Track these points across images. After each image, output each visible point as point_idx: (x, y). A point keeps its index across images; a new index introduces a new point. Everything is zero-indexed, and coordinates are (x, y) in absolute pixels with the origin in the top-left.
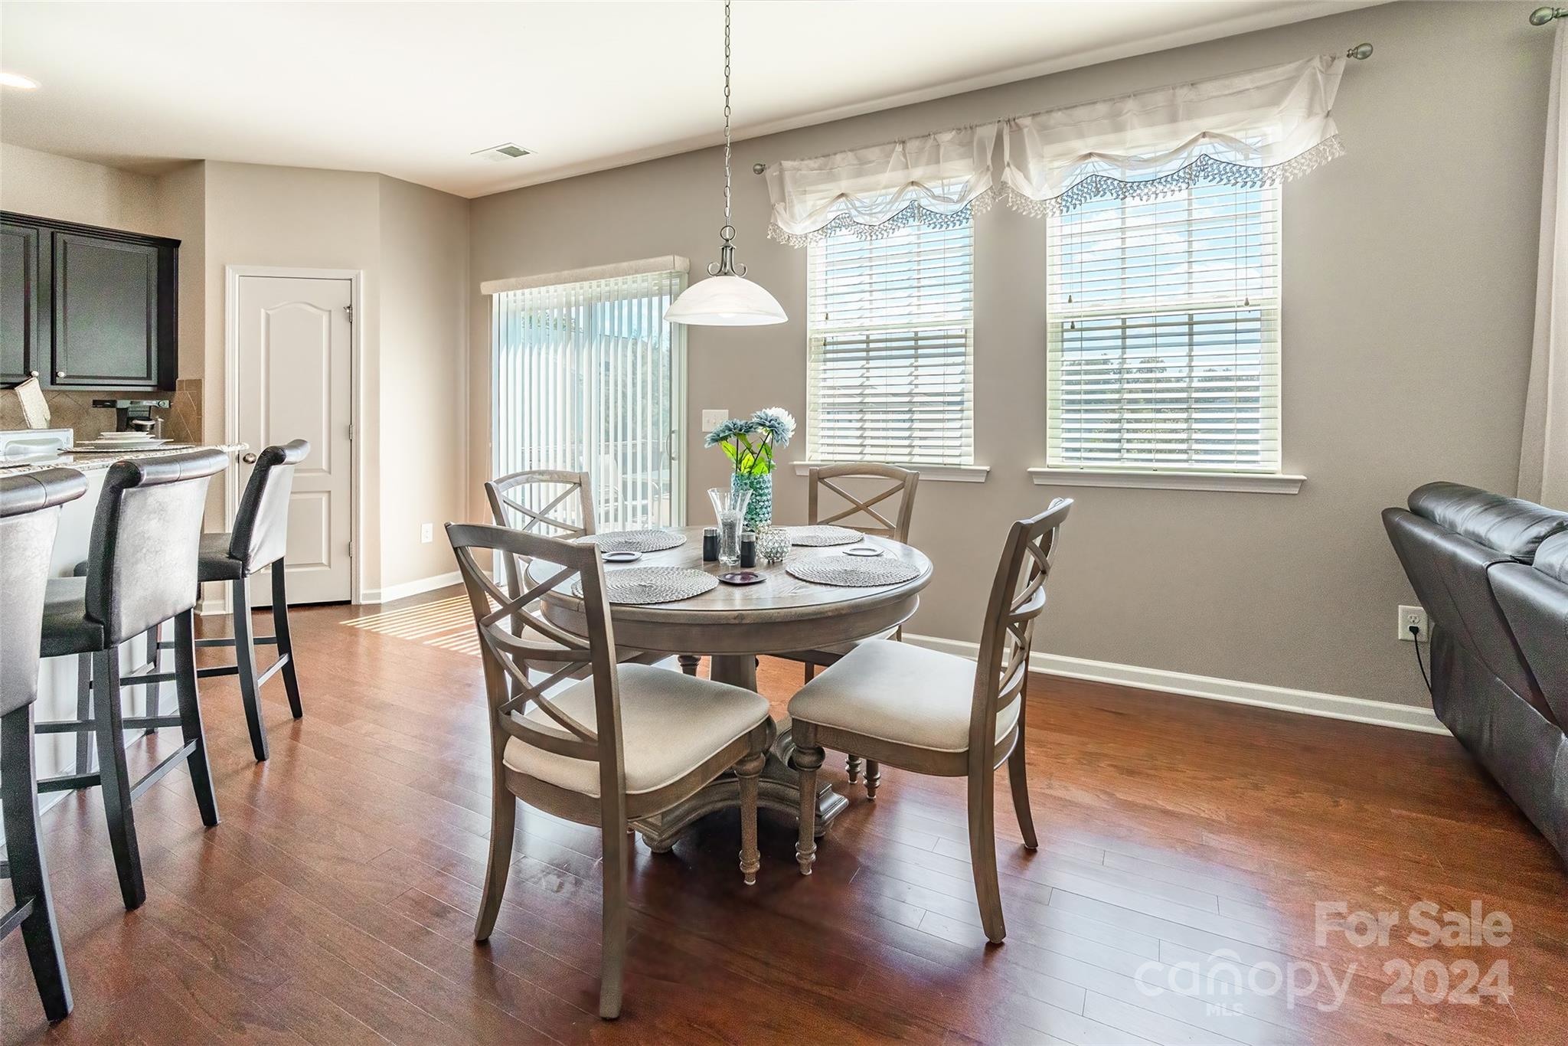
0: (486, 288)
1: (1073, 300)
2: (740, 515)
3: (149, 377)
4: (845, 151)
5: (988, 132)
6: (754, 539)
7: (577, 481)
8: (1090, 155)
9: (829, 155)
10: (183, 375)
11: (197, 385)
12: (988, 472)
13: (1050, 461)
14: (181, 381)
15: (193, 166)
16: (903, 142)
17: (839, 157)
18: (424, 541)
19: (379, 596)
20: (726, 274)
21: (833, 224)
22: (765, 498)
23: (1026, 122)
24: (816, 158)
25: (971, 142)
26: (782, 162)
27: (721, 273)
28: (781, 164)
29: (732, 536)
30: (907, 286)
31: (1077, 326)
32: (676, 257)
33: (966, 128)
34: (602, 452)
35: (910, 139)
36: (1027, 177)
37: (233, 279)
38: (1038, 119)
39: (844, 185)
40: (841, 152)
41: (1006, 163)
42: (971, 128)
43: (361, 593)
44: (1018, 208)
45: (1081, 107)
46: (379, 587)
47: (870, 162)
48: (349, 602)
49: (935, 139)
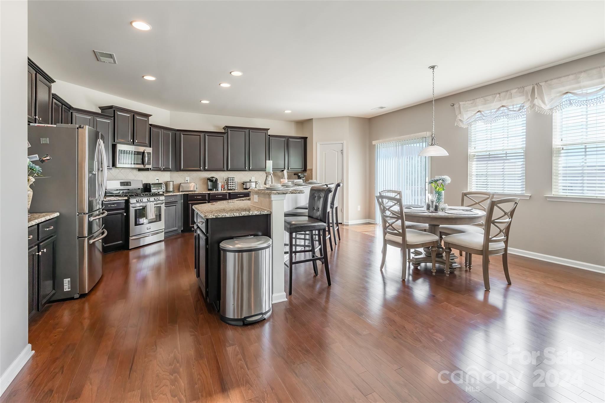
0: (374, 143)
1: (563, 140)
2: (435, 199)
3: (302, 169)
4: (480, 98)
5: (529, 88)
6: (438, 205)
7: (398, 193)
8: (567, 93)
9: (475, 99)
10: (308, 167)
11: (311, 170)
12: (530, 196)
13: (553, 193)
14: (308, 169)
15: (310, 120)
16: (500, 94)
17: (478, 100)
18: (358, 210)
19: (348, 223)
20: (433, 145)
21: (477, 119)
22: (441, 196)
23: (542, 84)
24: (471, 100)
25: (524, 91)
26: (460, 103)
27: (432, 145)
28: (459, 103)
29: (433, 204)
30: (502, 137)
31: (564, 148)
32: (427, 132)
33: (521, 88)
34: (406, 189)
35: (502, 92)
36: (544, 102)
37: (318, 145)
38: (548, 82)
39: (480, 108)
40: (479, 98)
41: (535, 98)
42: (523, 87)
43: (344, 221)
44: (540, 112)
45: (563, 77)
46: (348, 220)
47: (488, 100)
48: (342, 223)
49: (510, 92)
